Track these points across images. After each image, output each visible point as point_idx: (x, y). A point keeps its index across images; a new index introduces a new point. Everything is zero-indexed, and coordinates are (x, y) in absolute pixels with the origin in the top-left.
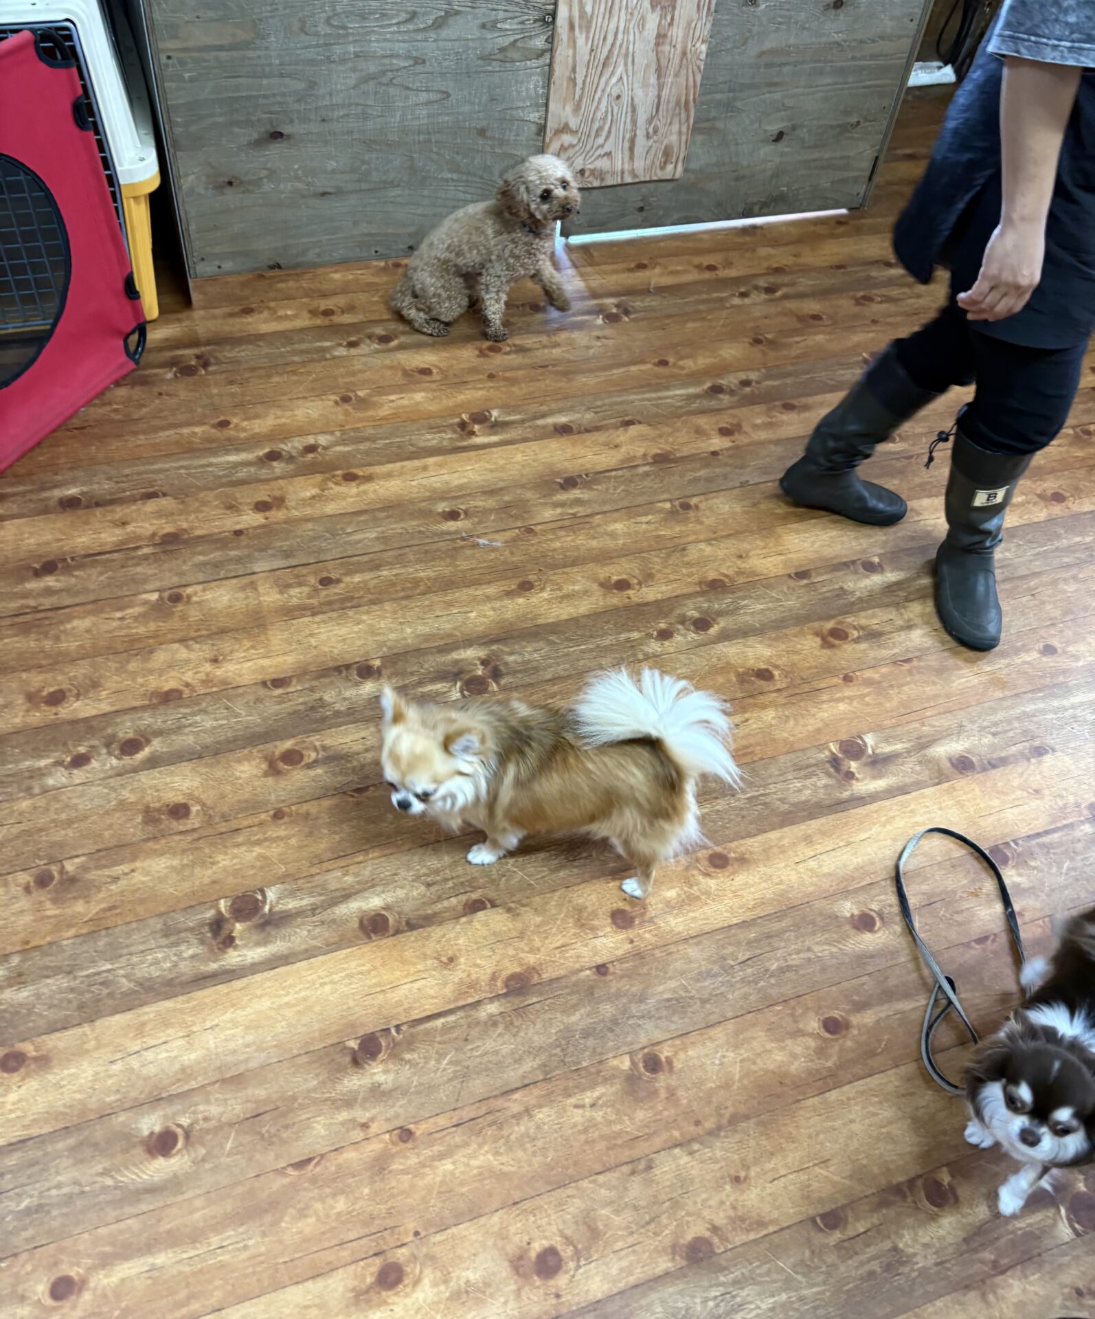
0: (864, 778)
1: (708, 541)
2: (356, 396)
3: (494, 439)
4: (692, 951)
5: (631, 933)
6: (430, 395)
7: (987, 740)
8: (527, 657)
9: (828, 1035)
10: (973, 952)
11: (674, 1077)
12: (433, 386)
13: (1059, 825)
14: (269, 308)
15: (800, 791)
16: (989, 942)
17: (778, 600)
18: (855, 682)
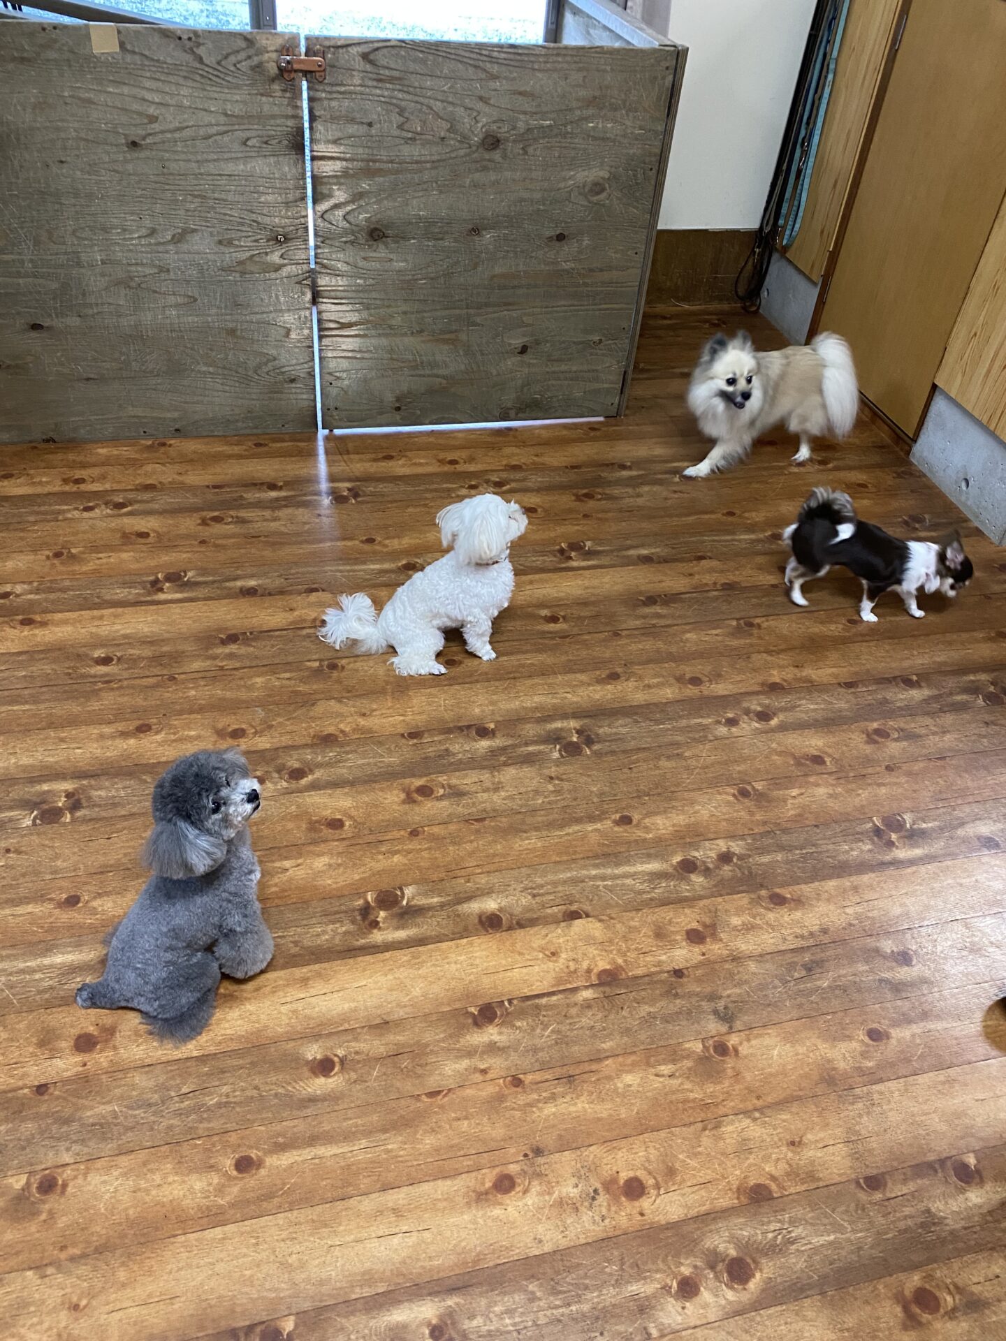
0: (388, 928)
1: (339, 700)
2: (69, 552)
3: (179, 596)
4: (139, 1079)
5: (86, 1057)
6: (137, 555)
7: (525, 900)
8: (113, 793)
9: (235, 1173)
10: (418, 1105)
11: (62, 1200)
12: (144, 548)
13: (561, 988)
14: (28, 475)
15: (318, 935)
16: (440, 1097)
17: (381, 756)
18: (420, 837)
